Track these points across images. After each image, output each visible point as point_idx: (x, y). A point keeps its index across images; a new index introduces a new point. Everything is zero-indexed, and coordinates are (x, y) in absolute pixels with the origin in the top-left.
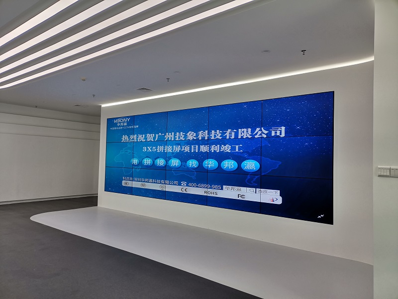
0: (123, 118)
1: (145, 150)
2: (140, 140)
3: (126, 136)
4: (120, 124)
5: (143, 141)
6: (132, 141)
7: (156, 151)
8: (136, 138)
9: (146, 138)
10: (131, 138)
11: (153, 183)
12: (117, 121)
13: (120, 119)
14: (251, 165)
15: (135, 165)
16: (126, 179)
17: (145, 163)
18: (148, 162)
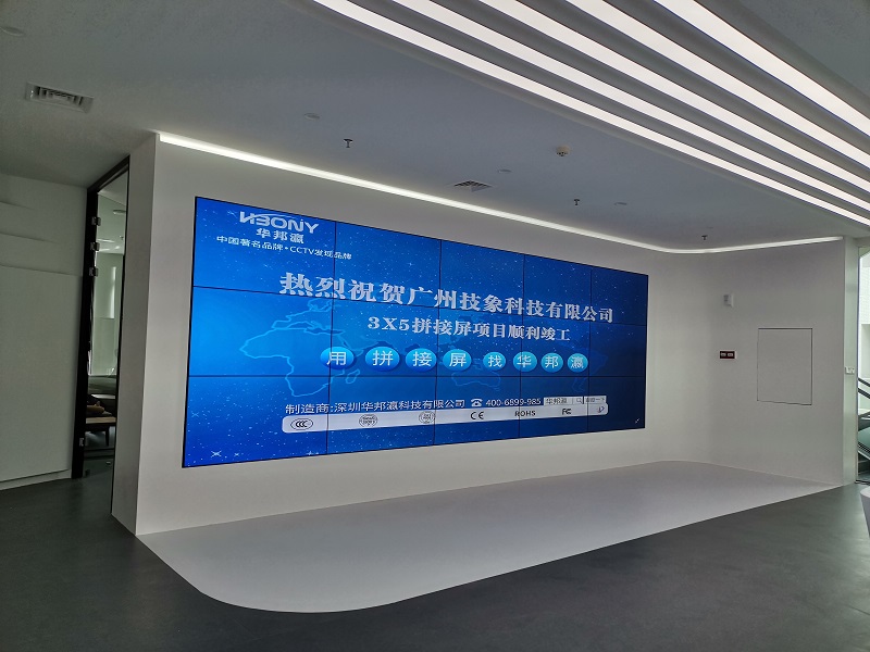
0: (289, 216)
1: (374, 325)
2: (358, 295)
3: (301, 276)
4: (272, 234)
5: (368, 299)
6: (327, 295)
7: (411, 329)
8: (342, 290)
9: (378, 293)
10: (321, 287)
11: (399, 410)
12: (256, 221)
13: (271, 218)
14: (578, 361)
15: (340, 368)
16: (301, 410)
17: (376, 359)
18: (384, 359)
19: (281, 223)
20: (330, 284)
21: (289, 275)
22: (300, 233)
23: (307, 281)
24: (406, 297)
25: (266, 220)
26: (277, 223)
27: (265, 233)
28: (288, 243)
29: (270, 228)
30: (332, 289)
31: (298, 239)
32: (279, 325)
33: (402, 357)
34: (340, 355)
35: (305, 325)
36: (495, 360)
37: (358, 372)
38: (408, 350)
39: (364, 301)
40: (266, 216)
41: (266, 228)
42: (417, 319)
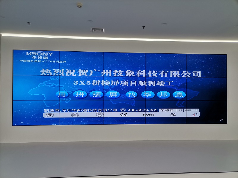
0: (42, 51)
1: (76, 84)
2: (69, 74)
3: (47, 70)
4: (37, 58)
5: (73, 75)
6: (57, 75)
7: (91, 84)
8: (63, 73)
9: (77, 73)
10: (55, 72)
11: (87, 112)
12: (31, 54)
13: (36, 53)
14: (179, 94)
15: (63, 98)
16: (49, 111)
17: (77, 95)
18: (80, 95)
19: (40, 54)
20: (58, 71)
21: (43, 69)
22: (47, 56)
23: (50, 71)
24: (89, 73)
25: (35, 54)
26: (38, 54)
27: (35, 58)
28: (43, 60)
29: (37, 56)
30: (59, 73)
31: (46, 58)
32: (40, 85)
33: (88, 94)
34: (63, 93)
35: (50, 85)
36: (132, 94)
37: (70, 99)
38: (90, 91)
39: (71, 76)
40: (35, 52)
41: (35, 56)
42: (94, 81)
